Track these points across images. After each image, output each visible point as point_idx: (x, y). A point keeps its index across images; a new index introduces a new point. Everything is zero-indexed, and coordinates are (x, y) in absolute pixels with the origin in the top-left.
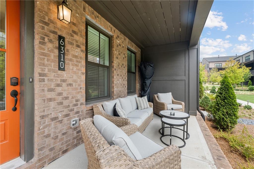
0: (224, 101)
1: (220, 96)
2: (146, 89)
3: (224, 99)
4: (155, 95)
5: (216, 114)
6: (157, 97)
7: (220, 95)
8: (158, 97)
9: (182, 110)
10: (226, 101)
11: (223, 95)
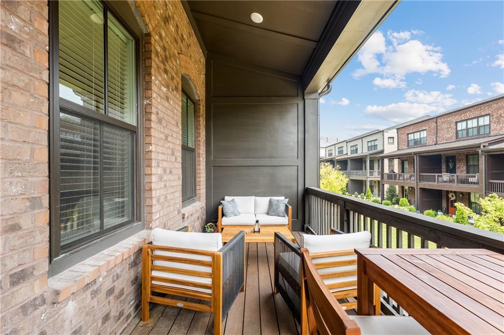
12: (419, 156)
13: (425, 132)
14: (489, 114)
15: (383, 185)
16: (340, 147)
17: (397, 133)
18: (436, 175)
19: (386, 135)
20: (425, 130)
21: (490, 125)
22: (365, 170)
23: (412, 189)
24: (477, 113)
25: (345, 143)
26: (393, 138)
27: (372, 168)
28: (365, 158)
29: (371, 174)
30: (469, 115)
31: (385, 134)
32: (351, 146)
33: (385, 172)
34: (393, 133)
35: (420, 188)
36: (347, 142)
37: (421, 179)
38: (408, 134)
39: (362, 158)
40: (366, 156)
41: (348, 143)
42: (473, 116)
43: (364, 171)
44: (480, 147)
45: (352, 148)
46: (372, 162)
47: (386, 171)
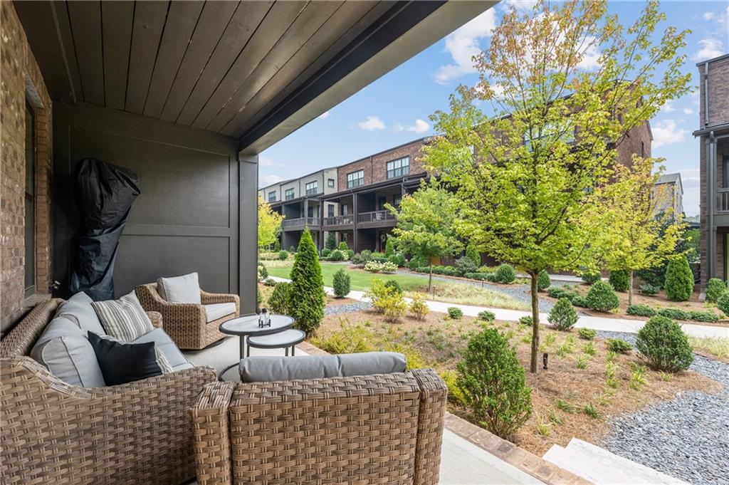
0: (309, 281)
1: (301, 272)
2: (98, 268)
3: (308, 277)
4: (148, 286)
5: (296, 308)
6: (156, 292)
7: (302, 269)
8: (159, 290)
9: (234, 315)
10: (311, 279)
11: (307, 268)
12: (358, 194)
13: (362, 172)
14: (408, 156)
15: (323, 232)
16: (272, 193)
17: (338, 173)
18: (371, 213)
19: (327, 176)
20: (362, 170)
21: (408, 166)
22: (303, 216)
23: (350, 232)
24: (401, 155)
25: (278, 187)
26: (333, 180)
27: (310, 215)
28: (303, 202)
29: (310, 221)
30: (396, 155)
31: (325, 174)
32: (286, 191)
33: (325, 217)
34: (334, 175)
35: (359, 230)
36: (281, 186)
37: (359, 219)
38: (347, 175)
39: (299, 203)
40: (304, 198)
41: (283, 187)
42: (398, 157)
43: (301, 218)
44: (402, 181)
45: (287, 192)
46: (310, 209)
47: (326, 215)
